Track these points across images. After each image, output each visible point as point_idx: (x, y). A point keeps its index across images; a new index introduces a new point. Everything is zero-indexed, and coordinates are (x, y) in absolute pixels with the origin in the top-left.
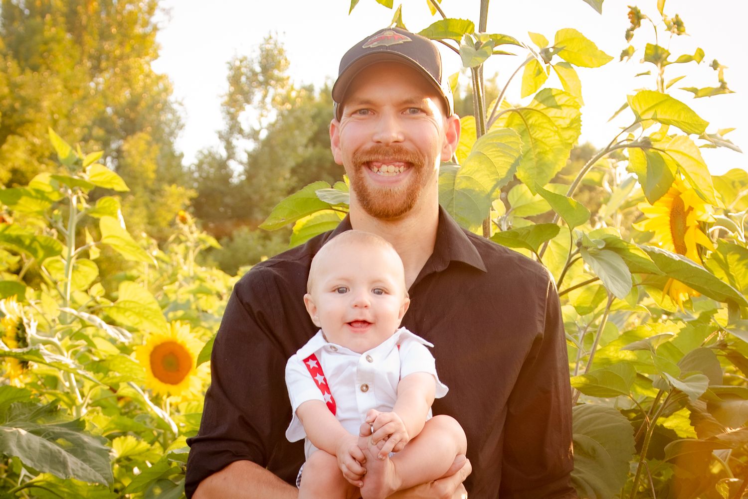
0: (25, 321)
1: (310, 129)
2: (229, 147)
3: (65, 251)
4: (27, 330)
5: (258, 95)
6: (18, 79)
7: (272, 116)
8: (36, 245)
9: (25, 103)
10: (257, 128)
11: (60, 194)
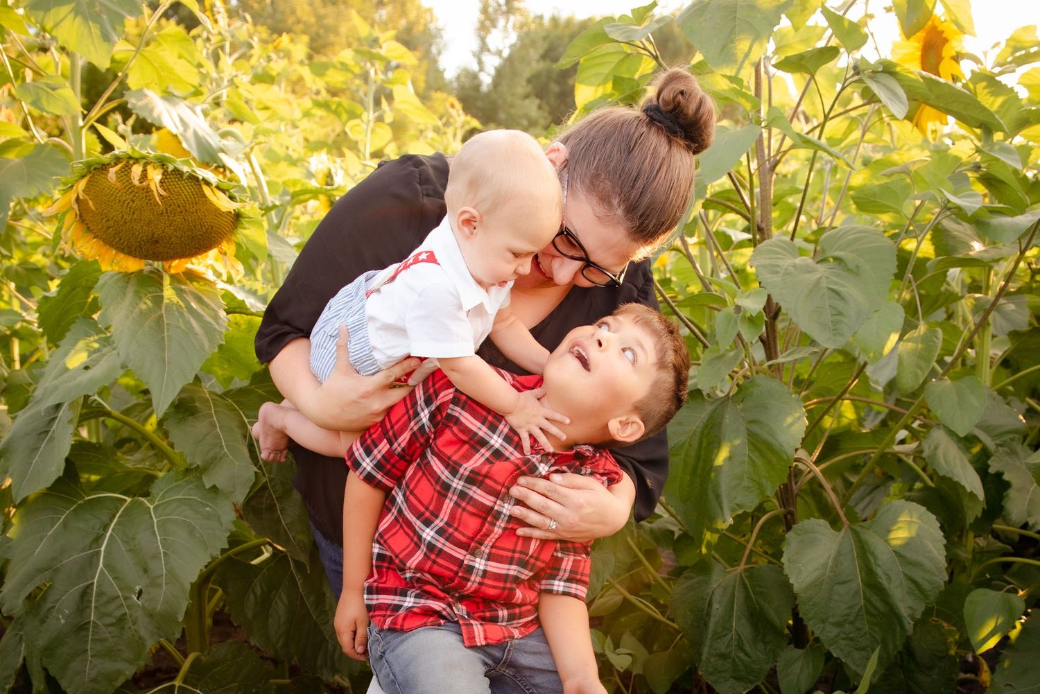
0: (333, 171)
1: (542, 47)
2: (480, 63)
3: (365, 116)
4: (335, 178)
5: (501, 22)
6: (322, 11)
7: (513, 38)
8: (340, 109)
9: (328, 29)
10: (501, 48)
11: (361, 68)
